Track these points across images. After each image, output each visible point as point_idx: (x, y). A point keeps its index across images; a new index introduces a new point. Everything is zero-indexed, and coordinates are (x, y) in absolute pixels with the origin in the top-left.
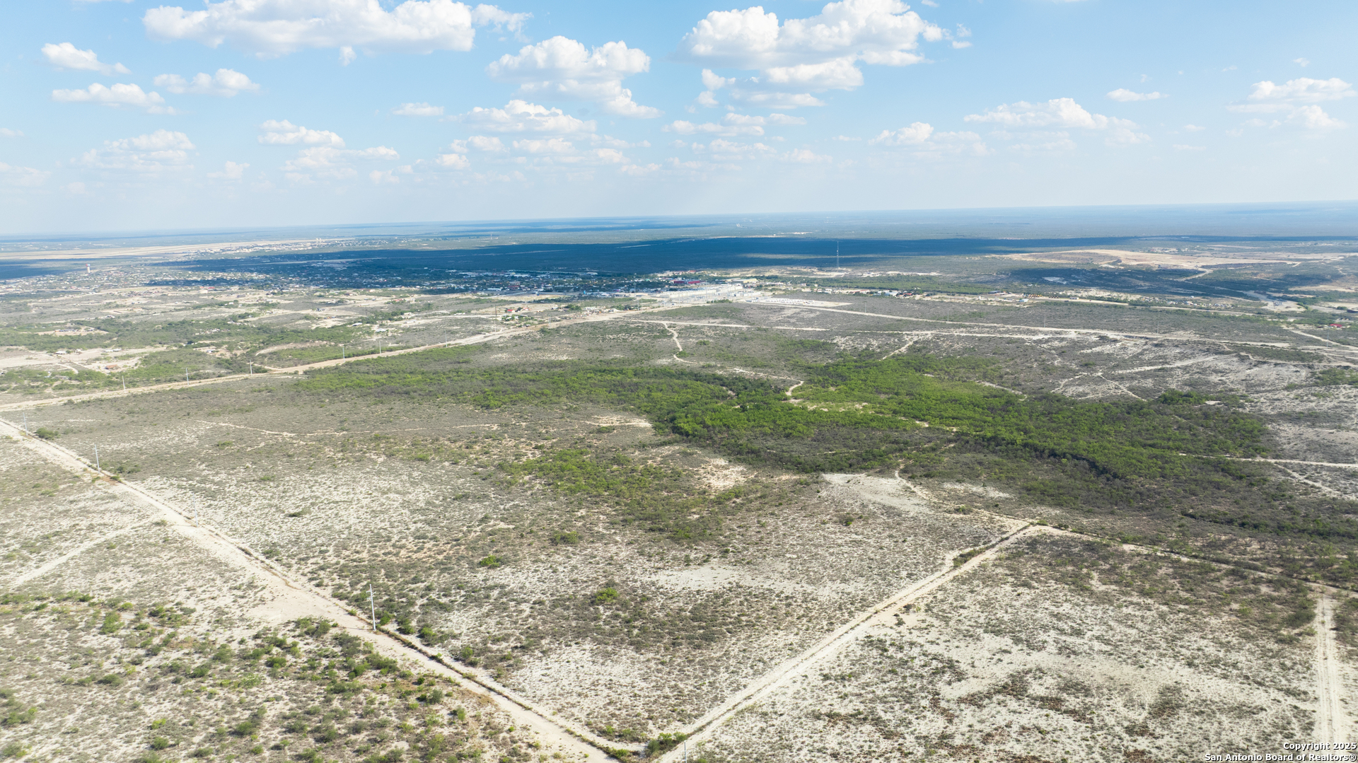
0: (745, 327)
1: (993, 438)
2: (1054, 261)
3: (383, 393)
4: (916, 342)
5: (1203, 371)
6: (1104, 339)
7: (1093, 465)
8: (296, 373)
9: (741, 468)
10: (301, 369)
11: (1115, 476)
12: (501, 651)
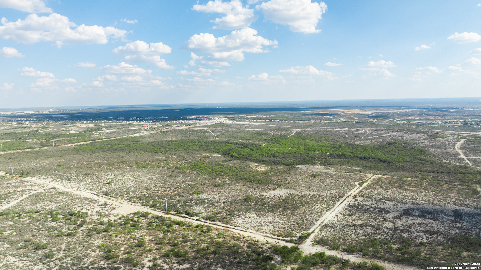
0: (235, 129)
1: (342, 155)
2: (323, 112)
3: (112, 150)
4: (296, 132)
5: (395, 136)
6: (358, 130)
7: (380, 160)
8: (72, 146)
9: (264, 166)
10: (73, 145)
11: (389, 163)
12: (222, 216)
